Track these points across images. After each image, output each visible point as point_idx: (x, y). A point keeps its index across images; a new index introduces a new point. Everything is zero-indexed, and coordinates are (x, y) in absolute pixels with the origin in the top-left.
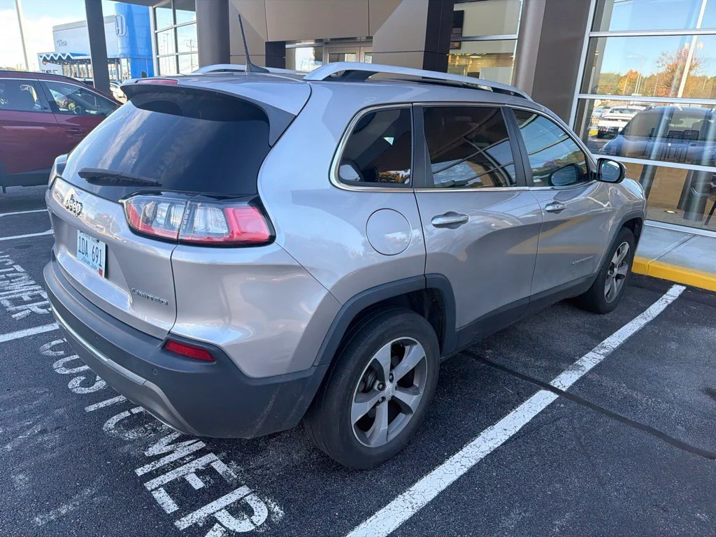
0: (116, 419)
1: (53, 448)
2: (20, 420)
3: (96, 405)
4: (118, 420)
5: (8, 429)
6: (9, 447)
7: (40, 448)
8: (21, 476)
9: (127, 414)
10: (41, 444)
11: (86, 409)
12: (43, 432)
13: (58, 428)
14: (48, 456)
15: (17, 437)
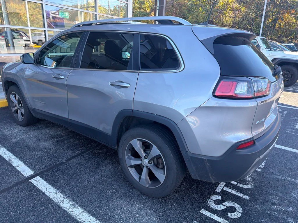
0: (245, 186)
1: (276, 195)
2: (277, 218)
3: (244, 197)
4: (244, 185)
5: (286, 218)
6: (291, 209)
7: (280, 199)
8: (294, 196)
9: (239, 185)
10: (278, 200)
11: (248, 199)
12: (273, 204)
13: (267, 201)
14: (280, 194)
15: (285, 211)
